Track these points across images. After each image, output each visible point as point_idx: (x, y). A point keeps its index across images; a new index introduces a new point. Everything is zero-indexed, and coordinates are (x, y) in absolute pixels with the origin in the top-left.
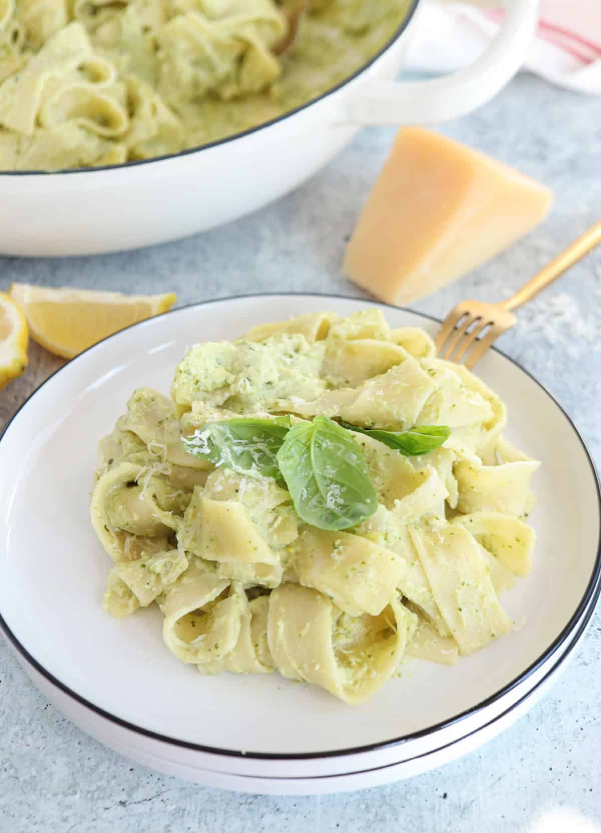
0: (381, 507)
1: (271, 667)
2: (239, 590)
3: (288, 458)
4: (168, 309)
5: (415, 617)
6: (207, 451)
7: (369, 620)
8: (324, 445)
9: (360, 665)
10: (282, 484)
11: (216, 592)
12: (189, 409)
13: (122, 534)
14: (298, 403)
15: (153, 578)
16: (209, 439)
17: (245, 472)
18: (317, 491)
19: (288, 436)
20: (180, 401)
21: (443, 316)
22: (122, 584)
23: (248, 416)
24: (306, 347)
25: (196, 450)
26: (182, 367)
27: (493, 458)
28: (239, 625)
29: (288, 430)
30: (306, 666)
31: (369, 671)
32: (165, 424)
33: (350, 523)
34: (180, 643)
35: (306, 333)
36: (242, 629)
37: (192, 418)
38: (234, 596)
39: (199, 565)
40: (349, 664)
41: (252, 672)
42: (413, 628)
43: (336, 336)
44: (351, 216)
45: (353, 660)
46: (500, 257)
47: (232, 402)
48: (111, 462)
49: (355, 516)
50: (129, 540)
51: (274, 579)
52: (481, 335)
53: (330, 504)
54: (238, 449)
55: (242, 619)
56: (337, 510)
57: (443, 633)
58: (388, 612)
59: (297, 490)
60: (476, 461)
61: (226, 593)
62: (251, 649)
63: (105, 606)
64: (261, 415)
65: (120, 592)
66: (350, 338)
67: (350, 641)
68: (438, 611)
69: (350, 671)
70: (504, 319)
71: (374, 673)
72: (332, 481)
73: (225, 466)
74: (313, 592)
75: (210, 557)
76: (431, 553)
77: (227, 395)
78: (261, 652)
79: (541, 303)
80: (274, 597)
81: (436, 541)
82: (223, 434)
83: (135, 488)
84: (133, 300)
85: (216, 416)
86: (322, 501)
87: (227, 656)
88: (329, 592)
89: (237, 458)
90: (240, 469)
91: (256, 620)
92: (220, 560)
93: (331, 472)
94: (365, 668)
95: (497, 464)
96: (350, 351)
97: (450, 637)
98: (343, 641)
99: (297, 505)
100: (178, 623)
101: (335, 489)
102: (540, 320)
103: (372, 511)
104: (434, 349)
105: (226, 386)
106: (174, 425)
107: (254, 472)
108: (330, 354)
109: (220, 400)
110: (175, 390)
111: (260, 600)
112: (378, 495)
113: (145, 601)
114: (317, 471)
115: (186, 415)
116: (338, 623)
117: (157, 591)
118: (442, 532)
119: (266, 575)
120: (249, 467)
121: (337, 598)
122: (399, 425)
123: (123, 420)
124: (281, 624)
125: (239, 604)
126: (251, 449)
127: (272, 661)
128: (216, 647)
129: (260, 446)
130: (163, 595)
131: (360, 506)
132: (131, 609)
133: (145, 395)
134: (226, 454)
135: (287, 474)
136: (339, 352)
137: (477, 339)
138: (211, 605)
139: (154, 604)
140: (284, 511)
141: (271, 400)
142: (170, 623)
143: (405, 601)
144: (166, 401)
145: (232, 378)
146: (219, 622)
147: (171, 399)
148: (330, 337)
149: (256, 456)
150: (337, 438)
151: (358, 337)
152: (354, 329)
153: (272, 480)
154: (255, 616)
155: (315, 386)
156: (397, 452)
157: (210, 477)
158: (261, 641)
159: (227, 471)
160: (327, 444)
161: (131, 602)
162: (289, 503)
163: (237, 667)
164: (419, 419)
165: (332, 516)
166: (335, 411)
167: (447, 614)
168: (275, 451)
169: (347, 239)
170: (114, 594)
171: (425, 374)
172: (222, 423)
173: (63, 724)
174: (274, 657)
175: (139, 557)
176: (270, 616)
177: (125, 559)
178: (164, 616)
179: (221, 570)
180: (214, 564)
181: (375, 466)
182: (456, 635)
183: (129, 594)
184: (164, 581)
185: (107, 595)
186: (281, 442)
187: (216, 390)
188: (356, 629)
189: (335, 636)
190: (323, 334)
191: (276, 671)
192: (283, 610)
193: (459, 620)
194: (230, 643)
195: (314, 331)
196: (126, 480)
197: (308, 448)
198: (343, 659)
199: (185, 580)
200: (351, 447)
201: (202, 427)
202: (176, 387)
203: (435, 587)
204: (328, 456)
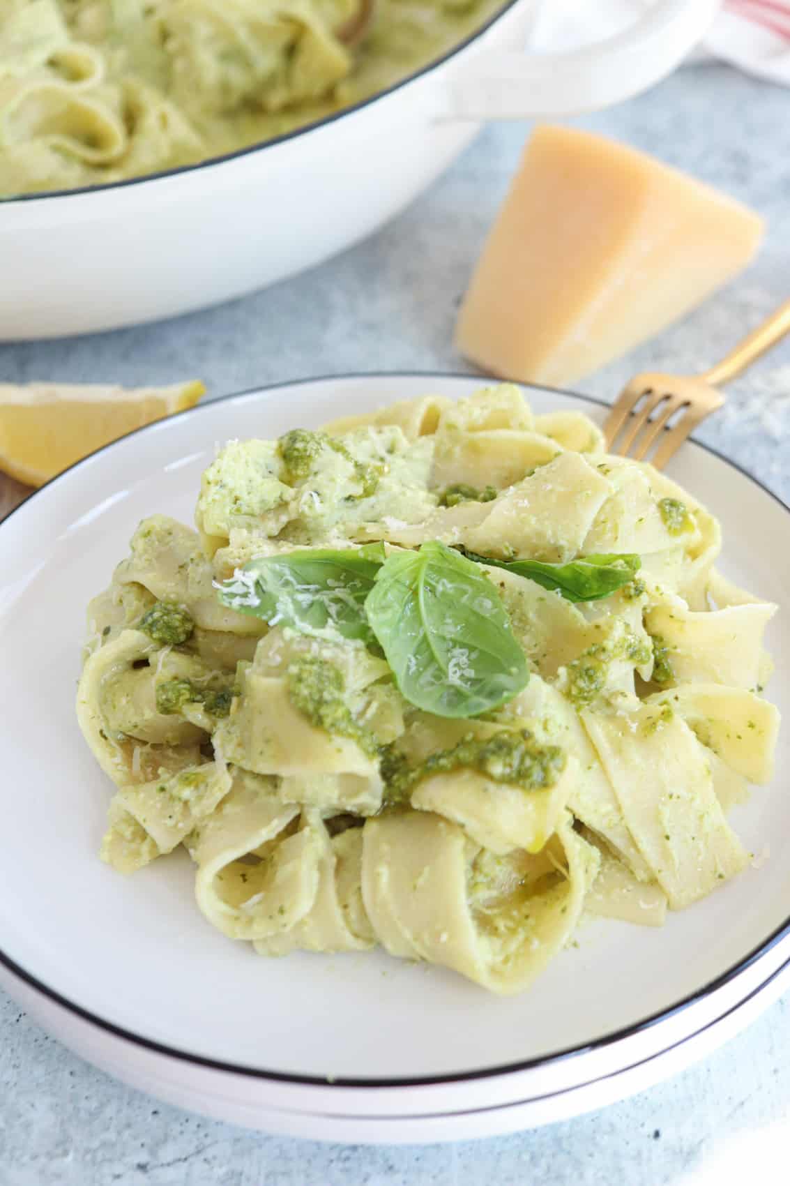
0: (535, 680)
1: (370, 940)
2: (314, 819)
3: (384, 609)
4: (193, 405)
5: (595, 852)
6: (255, 601)
7: (524, 858)
8: (440, 588)
9: (513, 931)
10: (375, 649)
11: (279, 824)
12: (225, 542)
13: (129, 742)
14: (395, 526)
15: (178, 808)
16: (257, 583)
17: (317, 632)
18: (432, 659)
19: (381, 574)
20: (210, 529)
21: (612, 399)
22: (131, 820)
23: (319, 547)
24: (404, 443)
25: (236, 602)
26: (211, 474)
27: (704, 600)
28: (315, 875)
29: (381, 565)
30: (426, 937)
31: (527, 940)
32: (190, 568)
33: (487, 705)
34: (223, 907)
35: (405, 426)
36: (322, 882)
37: (229, 554)
38: (306, 831)
39: (250, 784)
40: (494, 931)
41: (339, 950)
42: (595, 869)
43: (451, 427)
44: (463, 270)
45: (501, 924)
46: (691, 318)
47: (292, 530)
48: (107, 631)
49: (493, 693)
50: (138, 750)
51: (370, 800)
52: (673, 422)
53: (454, 678)
54: (305, 598)
55: (321, 866)
56: (465, 688)
57: (641, 875)
58: (554, 846)
59: (401, 659)
60: (680, 605)
61: (295, 826)
62: (337, 911)
63: (105, 856)
64: (337, 543)
65: (128, 832)
66: (473, 429)
67: (494, 893)
68: (632, 842)
69: (498, 942)
70: (706, 398)
71: (536, 944)
72: (455, 643)
73: (283, 624)
74: (433, 816)
75: (265, 768)
76: (619, 751)
77: (284, 519)
78: (353, 915)
79: (756, 380)
80: (371, 829)
81: (625, 729)
82: (280, 575)
83: (145, 670)
84: (140, 395)
85: (269, 549)
86: (440, 674)
87: (300, 924)
88: (459, 816)
89: (303, 612)
90: (308, 629)
91: (344, 867)
92: (283, 772)
93: (452, 630)
94: (521, 936)
95: (708, 609)
96: (474, 449)
97: (653, 882)
98: (484, 894)
99: (401, 682)
100: (220, 876)
101: (461, 656)
102: (756, 405)
103: (522, 685)
104: (602, 442)
105: (283, 505)
106: (204, 568)
107: (330, 632)
108: (441, 455)
109: (274, 527)
110: (202, 513)
111: (349, 834)
112: (529, 661)
113: (166, 844)
114: (430, 628)
115: (220, 551)
116: (475, 866)
117: (185, 827)
118: (633, 716)
119: (356, 793)
120: (323, 624)
121: (472, 826)
122: (557, 552)
123: (126, 566)
124: (384, 873)
125: (315, 841)
126: (325, 597)
127: (371, 930)
128: (281, 911)
129: (339, 593)
130: (194, 834)
131: (501, 679)
132: (146, 857)
133: (157, 525)
134: (285, 606)
135: (382, 633)
136: (457, 450)
137: (667, 428)
138: (270, 846)
139: (182, 849)
140: (381, 691)
141: (354, 526)
142: (207, 876)
143: (579, 826)
144: (190, 535)
145: (289, 493)
146: (283, 872)
147: (196, 529)
148: (441, 432)
149: (333, 609)
150: (459, 575)
151: (486, 427)
152: (478, 414)
153: (360, 643)
154: (341, 862)
155: (423, 501)
156: (556, 595)
157: (261, 643)
158: (352, 900)
159: (288, 633)
160: (445, 586)
161: (145, 848)
162: (388, 679)
163: (316, 943)
164: (588, 542)
165: (457, 696)
166: (455, 537)
167: (647, 844)
168: (361, 600)
169: (458, 302)
170: (119, 836)
171: (594, 472)
172: (277, 559)
173: (45, 1044)
174: (375, 921)
175: (156, 776)
176: (365, 860)
177: (135, 781)
178: (196, 866)
179: (284, 788)
180: (273, 781)
181: (523, 619)
182: (664, 878)
183: (142, 834)
184: (196, 811)
185: (108, 838)
186: (370, 584)
187: (266, 513)
188: (505, 876)
189: (472, 887)
190: (430, 426)
191: (379, 946)
192: (385, 848)
193: (666, 855)
194: (303, 904)
195: (417, 422)
196: (131, 657)
197: (415, 593)
198: (485, 923)
199: (228, 809)
200: (484, 589)
201: (245, 567)
202: (203, 506)
203: (626, 802)
204: (447, 604)
